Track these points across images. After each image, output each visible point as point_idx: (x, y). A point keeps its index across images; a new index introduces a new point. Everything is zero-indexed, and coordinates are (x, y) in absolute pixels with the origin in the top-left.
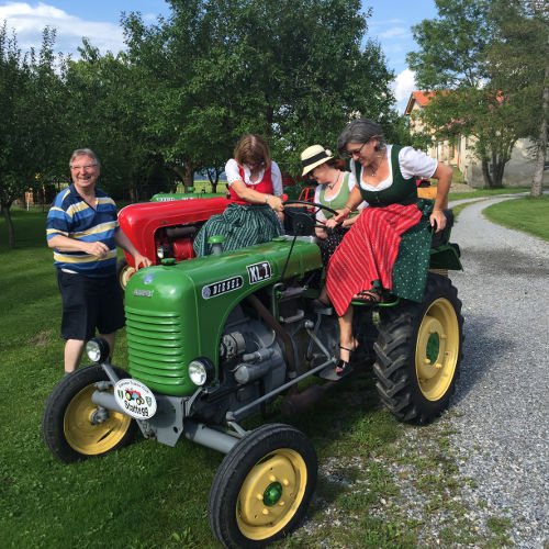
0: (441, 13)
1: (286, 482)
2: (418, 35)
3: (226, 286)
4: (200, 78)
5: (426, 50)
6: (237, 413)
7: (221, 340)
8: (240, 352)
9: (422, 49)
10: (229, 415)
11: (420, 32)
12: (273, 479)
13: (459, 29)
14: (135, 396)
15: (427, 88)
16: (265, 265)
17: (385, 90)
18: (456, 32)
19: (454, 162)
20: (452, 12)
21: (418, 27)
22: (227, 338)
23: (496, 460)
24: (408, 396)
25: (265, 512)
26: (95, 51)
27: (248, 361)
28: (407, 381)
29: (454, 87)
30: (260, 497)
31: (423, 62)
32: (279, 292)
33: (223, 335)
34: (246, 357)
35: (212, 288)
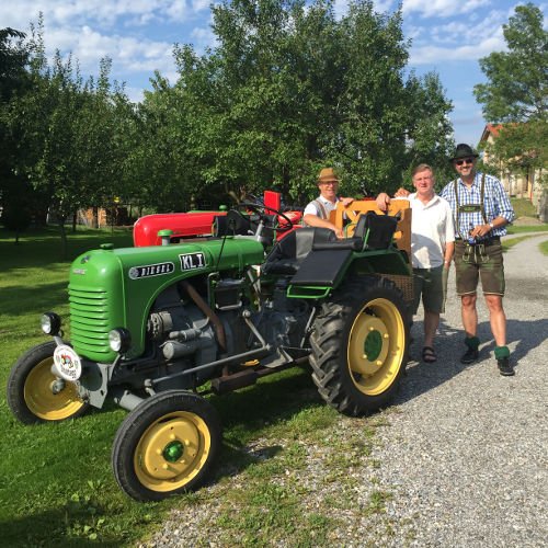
0: (510, 47)
1: (187, 442)
2: (486, 68)
3: (155, 270)
4: (242, 105)
5: (495, 83)
6: (155, 381)
7: (149, 317)
8: (166, 329)
9: (490, 82)
10: (147, 382)
11: (489, 65)
12: (172, 437)
13: (529, 61)
14: (67, 360)
15: (496, 120)
16: (199, 256)
17: (442, 120)
18: (526, 64)
19: (527, 195)
20: (522, 45)
21: (486, 60)
22: (154, 316)
23: (411, 449)
24: (339, 385)
25: (165, 466)
26: (165, 82)
27: (174, 338)
28: (336, 371)
29: (525, 119)
30: (159, 451)
31: (491, 94)
32: (214, 282)
33: (150, 313)
34: (172, 335)
35: (140, 270)
